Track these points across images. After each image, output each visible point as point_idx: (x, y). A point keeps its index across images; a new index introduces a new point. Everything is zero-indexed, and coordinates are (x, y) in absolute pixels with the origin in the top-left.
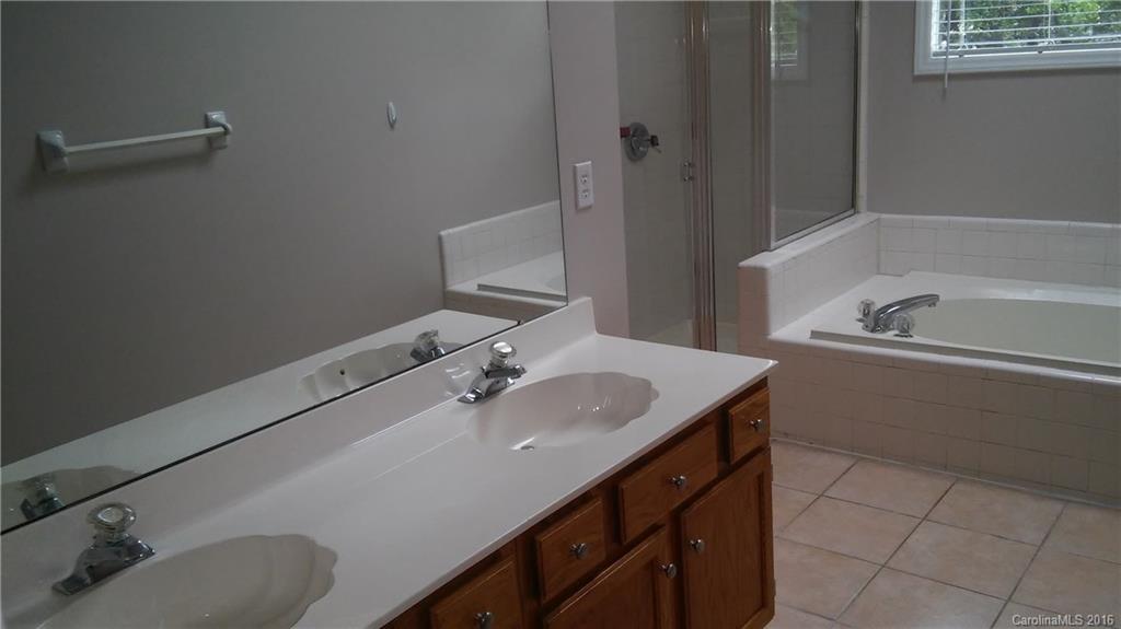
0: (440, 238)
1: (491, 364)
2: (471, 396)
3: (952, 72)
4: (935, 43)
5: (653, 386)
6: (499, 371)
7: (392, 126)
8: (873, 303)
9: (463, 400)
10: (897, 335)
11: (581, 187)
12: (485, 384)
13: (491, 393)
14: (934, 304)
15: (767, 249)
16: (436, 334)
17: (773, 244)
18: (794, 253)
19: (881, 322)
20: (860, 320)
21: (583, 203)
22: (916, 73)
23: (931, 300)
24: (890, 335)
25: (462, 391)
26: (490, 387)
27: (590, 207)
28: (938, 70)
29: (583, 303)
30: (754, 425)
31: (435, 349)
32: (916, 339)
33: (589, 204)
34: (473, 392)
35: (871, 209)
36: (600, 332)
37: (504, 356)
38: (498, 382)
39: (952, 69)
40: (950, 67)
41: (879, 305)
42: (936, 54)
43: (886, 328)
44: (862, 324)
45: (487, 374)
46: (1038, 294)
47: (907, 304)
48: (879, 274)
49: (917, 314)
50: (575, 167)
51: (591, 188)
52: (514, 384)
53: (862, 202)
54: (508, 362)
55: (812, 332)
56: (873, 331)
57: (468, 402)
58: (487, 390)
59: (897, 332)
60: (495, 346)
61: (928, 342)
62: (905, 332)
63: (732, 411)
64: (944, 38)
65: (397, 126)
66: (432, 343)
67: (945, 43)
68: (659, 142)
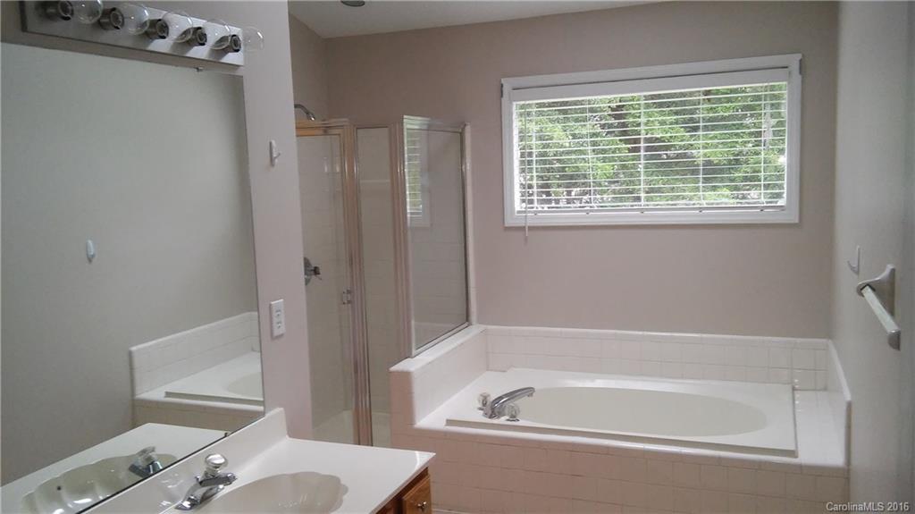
0: (130, 354)
1: (206, 474)
2: (187, 504)
3: (531, 225)
4: (518, 205)
5: (342, 482)
6: (213, 479)
7: (90, 260)
8: (489, 395)
9: (180, 508)
10: (508, 420)
11: (275, 320)
12: (200, 492)
13: (206, 499)
14: (532, 395)
15: (408, 355)
16: (153, 450)
17: (414, 352)
18: (430, 359)
19: (496, 411)
20: (480, 409)
21: (277, 332)
22: (506, 225)
23: (529, 391)
24: (503, 420)
25: (179, 499)
26: (204, 494)
27: (281, 336)
28: (520, 223)
29: (276, 413)
30: (421, 507)
31: (152, 463)
32: (522, 423)
33: (281, 332)
34: (189, 499)
35: (480, 322)
36: (290, 436)
37: (217, 466)
38: (211, 489)
39: (530, 223)
40: (528, 221)
41: (493, 397)
42: (519, 212)
43: (500, 414)
44: (482, 412)
45: (201, 483)
46: (600, 383)
47: (512, 395)
48: (488, 370)
49: (521, 403)
50: (270, 305)
51: (283, 320)
52: (224, 490)
53: (474, 317)
54: (220, 471)
55: (448, 421)
56: (490, 417)
57: (185, 509)
58: (202, 498)
59: (507, 418)
60: (210, 457)
61: (531, 423)
62: (513, 417)
63: (406, 498)
64: (523, 201)
65: (94, 260)
66: (150, 458)
67: (524, 205)
68: (321, 272)
